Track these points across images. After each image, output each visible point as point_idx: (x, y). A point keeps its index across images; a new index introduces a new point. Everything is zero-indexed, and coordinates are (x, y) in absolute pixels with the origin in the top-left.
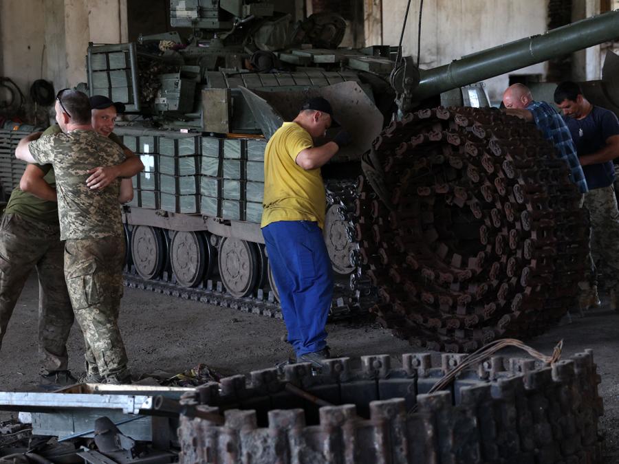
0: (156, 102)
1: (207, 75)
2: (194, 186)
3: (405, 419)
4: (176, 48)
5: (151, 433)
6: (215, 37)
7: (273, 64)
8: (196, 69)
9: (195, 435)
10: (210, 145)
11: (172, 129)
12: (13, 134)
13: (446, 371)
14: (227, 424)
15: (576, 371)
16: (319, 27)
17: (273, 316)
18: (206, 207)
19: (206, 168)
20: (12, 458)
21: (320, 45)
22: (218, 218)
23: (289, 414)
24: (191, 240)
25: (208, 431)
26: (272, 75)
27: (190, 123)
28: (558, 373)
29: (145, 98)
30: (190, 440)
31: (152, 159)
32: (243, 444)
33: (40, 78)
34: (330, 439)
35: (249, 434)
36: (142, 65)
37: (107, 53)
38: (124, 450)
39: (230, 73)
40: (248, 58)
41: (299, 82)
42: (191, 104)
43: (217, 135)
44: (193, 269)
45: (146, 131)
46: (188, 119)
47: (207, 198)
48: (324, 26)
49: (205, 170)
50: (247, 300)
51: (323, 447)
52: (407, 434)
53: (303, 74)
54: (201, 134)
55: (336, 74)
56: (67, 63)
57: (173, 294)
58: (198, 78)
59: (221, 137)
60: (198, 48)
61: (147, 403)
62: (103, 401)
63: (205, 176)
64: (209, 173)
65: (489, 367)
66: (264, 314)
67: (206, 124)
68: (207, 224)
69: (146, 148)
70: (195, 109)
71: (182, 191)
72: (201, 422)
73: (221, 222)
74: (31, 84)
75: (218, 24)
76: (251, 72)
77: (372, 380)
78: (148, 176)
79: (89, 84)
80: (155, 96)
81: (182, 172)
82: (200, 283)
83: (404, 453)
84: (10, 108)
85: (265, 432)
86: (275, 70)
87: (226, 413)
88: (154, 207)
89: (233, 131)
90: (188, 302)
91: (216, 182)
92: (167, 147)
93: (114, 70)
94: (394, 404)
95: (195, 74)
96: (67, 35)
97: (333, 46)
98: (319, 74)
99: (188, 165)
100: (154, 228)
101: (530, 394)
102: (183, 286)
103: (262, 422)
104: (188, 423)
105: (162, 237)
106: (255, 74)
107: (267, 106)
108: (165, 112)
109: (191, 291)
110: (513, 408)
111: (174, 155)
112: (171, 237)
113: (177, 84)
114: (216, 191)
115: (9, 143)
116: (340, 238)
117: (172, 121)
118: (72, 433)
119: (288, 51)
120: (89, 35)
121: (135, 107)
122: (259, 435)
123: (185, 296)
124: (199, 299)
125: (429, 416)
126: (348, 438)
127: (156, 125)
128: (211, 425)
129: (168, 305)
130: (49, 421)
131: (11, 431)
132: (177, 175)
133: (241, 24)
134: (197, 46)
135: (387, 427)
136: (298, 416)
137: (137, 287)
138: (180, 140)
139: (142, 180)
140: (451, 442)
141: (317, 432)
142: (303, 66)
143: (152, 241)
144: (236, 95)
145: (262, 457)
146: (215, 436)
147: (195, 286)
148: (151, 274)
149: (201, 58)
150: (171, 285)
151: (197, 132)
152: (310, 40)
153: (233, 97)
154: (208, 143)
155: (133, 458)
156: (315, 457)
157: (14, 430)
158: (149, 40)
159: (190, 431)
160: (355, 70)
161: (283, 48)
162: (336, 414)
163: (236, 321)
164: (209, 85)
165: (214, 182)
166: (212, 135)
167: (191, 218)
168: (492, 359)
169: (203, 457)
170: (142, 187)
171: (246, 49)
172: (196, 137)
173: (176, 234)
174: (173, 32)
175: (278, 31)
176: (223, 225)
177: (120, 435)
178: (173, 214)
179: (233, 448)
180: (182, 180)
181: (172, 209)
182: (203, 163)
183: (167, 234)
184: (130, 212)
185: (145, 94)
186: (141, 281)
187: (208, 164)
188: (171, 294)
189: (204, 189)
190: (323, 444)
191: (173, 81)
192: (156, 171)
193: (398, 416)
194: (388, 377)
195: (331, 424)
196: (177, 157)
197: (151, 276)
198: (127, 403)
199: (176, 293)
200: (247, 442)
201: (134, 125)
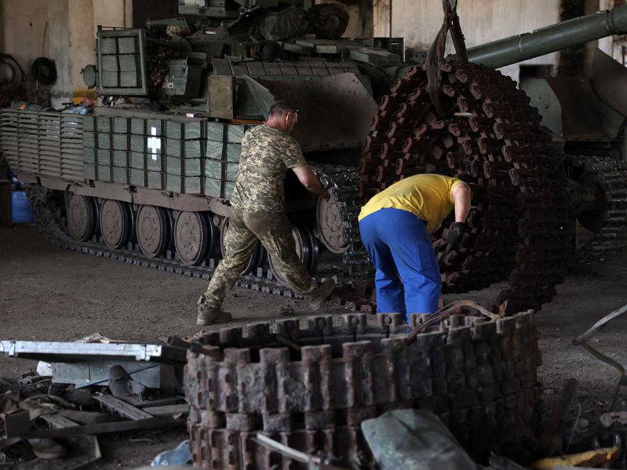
0: (163, 87)
1: (213, 61)
2: (199, 168)
3: (370, 358)
4: (183, 34)
5: (159, 381)
6: (222, 24)
7: (277, 54)
8: (203, 56)
9: (199, 369)
10: (215, 130)
11: (179, 113)
12: (20, 113)
13: (413, 328)
14: (226, 359)
15: (517, 326)
16: (322, 18)
17: (271, 292)
18: (210, 188)
19: (210, 150)
20: (37, 399)
21: (323, 36)
22: (221, 199)
23: (277, 351)
24: (194, 220)
25: (211, 365)
26: (276, 64)
27: (196, 108)
28: (501, 327)
29: (153, 82)
30: (195, 374)
31: (158, 141)
32: (239, 376)
33: (41, 56)
34: (310, 372)
35: (243, 367)
36: (151, 50)
37: (117, 38)
38: (135, 394)
39: (235, 61)
40: (253, 47)
41: (302, 71)
42: (197, 89)
43: (222, 121)
44: (196, 248)
45: (153, 115)
46: (194, 104)
47: (211, 180)
48: (328, 16)
49: (210, 153)
50: (247, 278)
51: (304, 379)
52: (372, 370)
53: (306, 64)
54: (206, 119)
55: (337, 65)
56: (70, 42)
57: (176, 271)
58: (205, 65)
59: (225, 122)
60: (205, 36)
61: (157, 351)
62: (119, 349)
63: (210, 158)
64: (213, 156)
65: (449, 324)
66: (263, 290)
67: (211, 109)
68: (210, 205)
69: (154, 131)
70: (201, 95)
71: (188, 172)
72: (205, 358)
73: (223, 203)
74: (32, 62)
75: (225, 12)
76: (256, 60)
77: (351, 334)
78: (154, 157)
79: (98, 67)
80: (163, 81)
81: (188, 154)
82: (202, 262)
83: (369, 385)
84: (10, 86)
85: (256, 366)
86: (279, 60)
87: (225, 350)
88: (160, 187)
89: (237, 117)
90: (191, 279)
91: (220, 165)
92: (173, 130)
93: (124, 54)
94: (362, 345)
95: (201, 61)
96: (70, 13)
97: (336, 36)
98: (320, 64)
99: (193, 148)
100: (159, 207)
101: (476, 343)
102: (186, 264)
103: (255, 358)
104: (194, 361)
105: (167, 216)
106: (259, 63)
107: (270, 95)
108: (172, 96)
109: (194, 269)
110: (461, 353)
111: (180, 138)
112: (175, 217)
113: (184, 70)
114: (220, 174)
115: (16, 122)
116: (335, 220)
117: (179, 105)
118: (88, 381)
119: (292, 41)
120: (93, 14)
121: (143, 91)
122: (252, 368)
123: (188, 273)
124: (201, 277)
125: (391, 355)
126: (324, 372)
127: (163, 109)
128: (213, 361)
129: (172, 282)
130: (68, 371)
131: (31, 381)
132: (183, 157)
133: (247, 13)
134: (204, 33)
135: (356, 363)
136: (284, 353)
137: (141, 264)
138: (186, 124)
139: (148, 161)
140: (408, 377)
141: (300, 366)
142: (306, 56)
143: (157, 221)
144: (241, 82)
145: (254, 386)
146: (216, 369)
147: (198, 264)
148: (154, 252)
149: (208, 45)
150: (174, 263)
151: (203, 117)
152: (314, 30)
153: (238, 84)
154: (214, 127)
155: (143, 400)
156: (297, 387)
157: (34, 381)
158: (157, 25)
159: (195, 367)
160: (356, 61)
161: (287, 37)
162: (315, 352)
163: (236, 296)
164: (215, 71)
165: (218, 165)
166: (217, 120)
167: (195, 199)
168: (451, 317)
169: (205, 387)
170: (149, 168)
171: (251, 37)
172: (202, 122)
173: (180, 214)
174: (180, 18)
175: (282, 21)
176: (225, 206)
177: (132, 381)
178: (178, 195)
179: (230, 379)
180: (187, 162)
181: (177, 189)
182: (208, 147)
183: (172, 215)
184: (136, 192)
185: (153, 78)
186: (145, 259)
187: (213, 148)
188: (174, 271)
189: (208, 171)
190: (304, 376)
191: (180, 67)
192: (163, 153)
193: (365, 355)
194: (364, 333)
195: (310, 360)
196: (183, 140)
197: (154, 255)
198: (139, 351)
199: (179, 271)
200: (242, 374)
201: (140, 108)
